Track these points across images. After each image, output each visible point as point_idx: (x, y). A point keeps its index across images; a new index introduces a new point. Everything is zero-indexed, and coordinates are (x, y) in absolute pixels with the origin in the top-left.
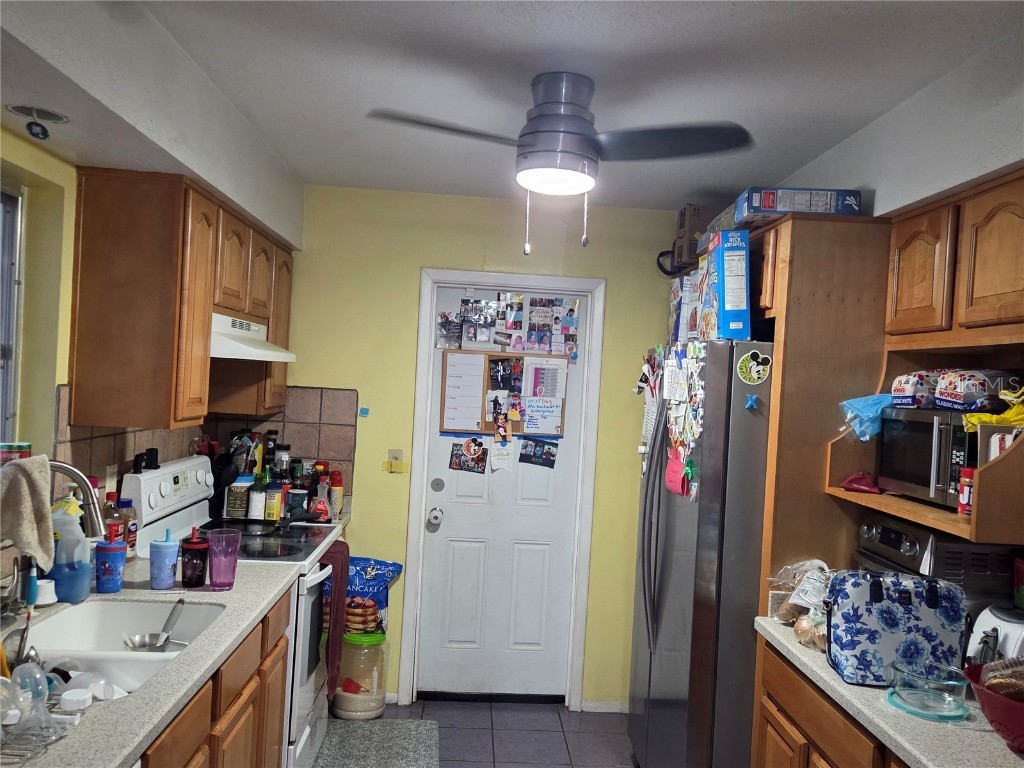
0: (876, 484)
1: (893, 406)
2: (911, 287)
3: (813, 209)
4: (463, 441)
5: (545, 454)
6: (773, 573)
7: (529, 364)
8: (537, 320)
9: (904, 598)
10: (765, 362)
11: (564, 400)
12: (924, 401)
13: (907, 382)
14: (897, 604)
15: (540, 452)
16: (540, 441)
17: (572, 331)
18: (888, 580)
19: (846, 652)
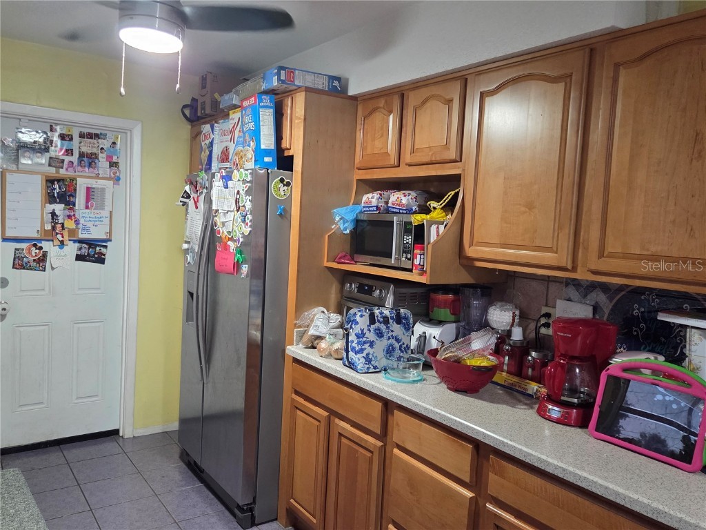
0: (353, 259)
1: (361, 212)
2: (373, 140)
3: (316, 86)
4: (24, 246)
5: (97, 254)
6: (297, 317)
7: (82, 184)
8: (85, 149)
9: (386, 321)
10: (288, 184)
11: (111, 213)
12: (382, 208)
13: (373, 197)
14: (382, 324)
15: (92, 252)
16: (92, 244)
17: (115, 159)
18: (377, 311)
19: (359, 356)
